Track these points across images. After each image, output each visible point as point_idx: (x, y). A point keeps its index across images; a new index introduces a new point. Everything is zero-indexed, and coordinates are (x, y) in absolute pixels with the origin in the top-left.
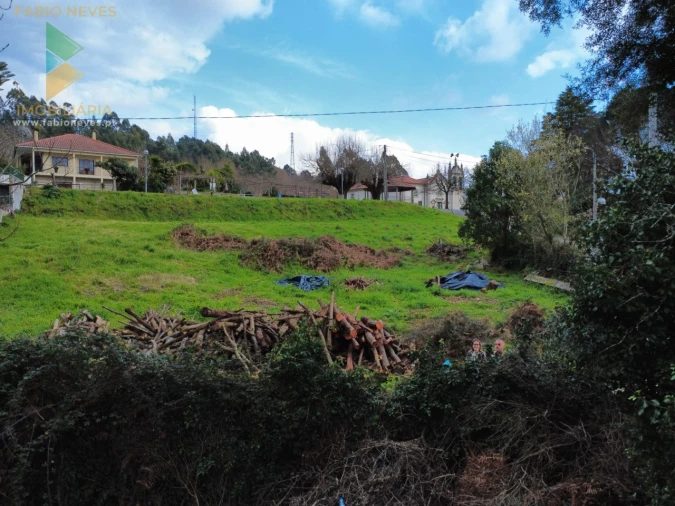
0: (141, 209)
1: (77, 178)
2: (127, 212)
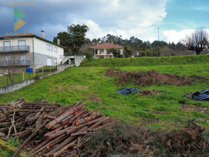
0: (113, 63)
1: (106, 56)
2: (108, 65)
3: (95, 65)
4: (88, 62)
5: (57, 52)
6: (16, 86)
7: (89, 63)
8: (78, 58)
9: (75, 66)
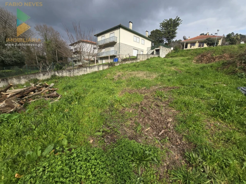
3: (183, 56)
4: (174, 53)
5: (144, 44)
6: (84, 71)
7: (176, 54)
8: (164, 49)
9: (159, 57)
